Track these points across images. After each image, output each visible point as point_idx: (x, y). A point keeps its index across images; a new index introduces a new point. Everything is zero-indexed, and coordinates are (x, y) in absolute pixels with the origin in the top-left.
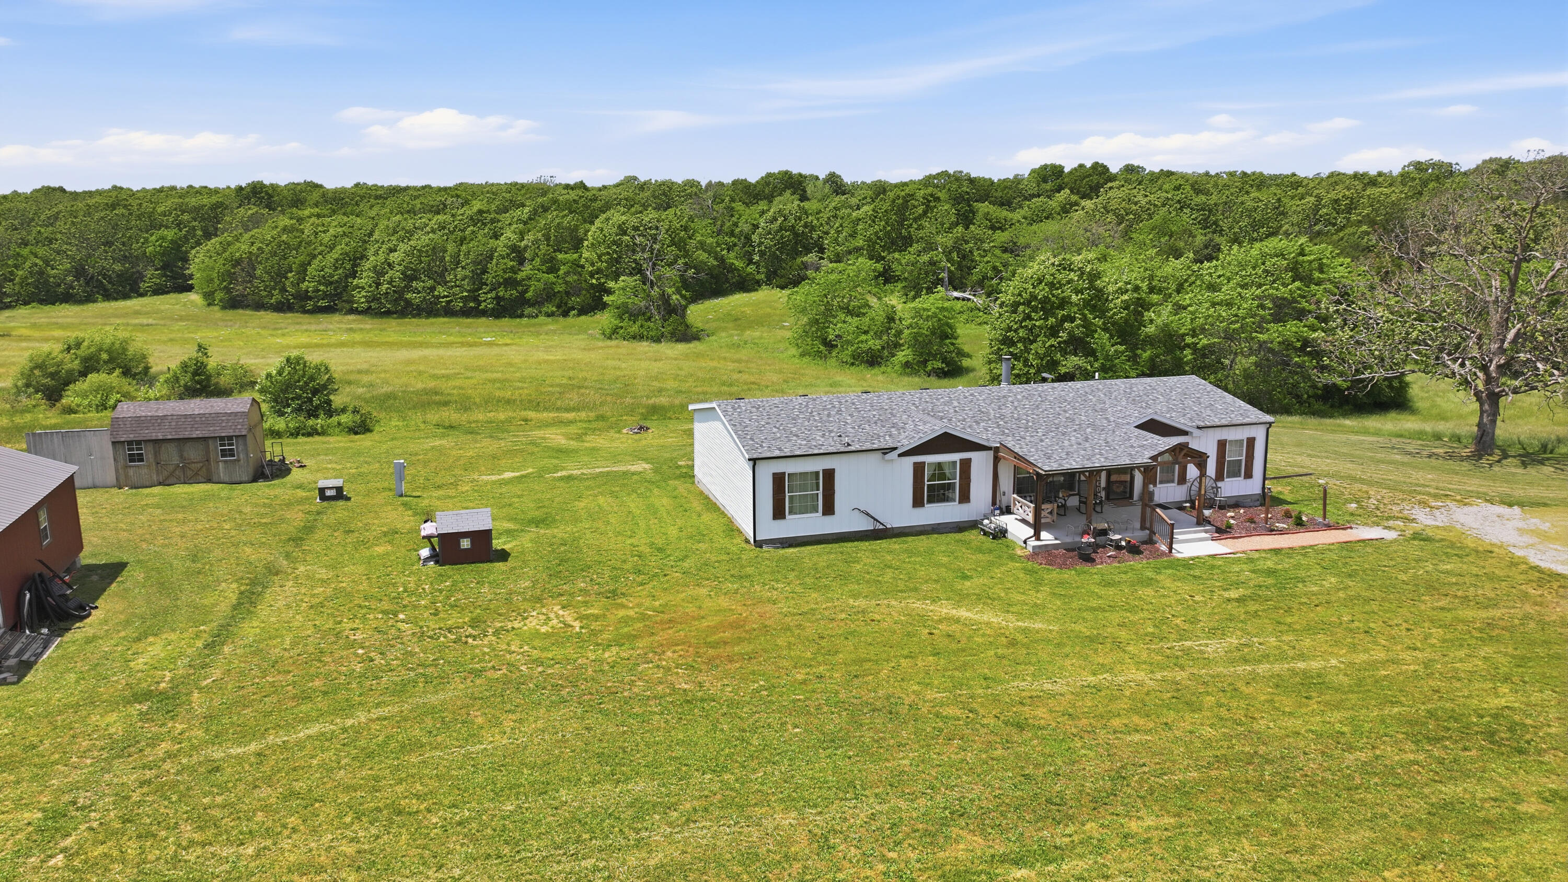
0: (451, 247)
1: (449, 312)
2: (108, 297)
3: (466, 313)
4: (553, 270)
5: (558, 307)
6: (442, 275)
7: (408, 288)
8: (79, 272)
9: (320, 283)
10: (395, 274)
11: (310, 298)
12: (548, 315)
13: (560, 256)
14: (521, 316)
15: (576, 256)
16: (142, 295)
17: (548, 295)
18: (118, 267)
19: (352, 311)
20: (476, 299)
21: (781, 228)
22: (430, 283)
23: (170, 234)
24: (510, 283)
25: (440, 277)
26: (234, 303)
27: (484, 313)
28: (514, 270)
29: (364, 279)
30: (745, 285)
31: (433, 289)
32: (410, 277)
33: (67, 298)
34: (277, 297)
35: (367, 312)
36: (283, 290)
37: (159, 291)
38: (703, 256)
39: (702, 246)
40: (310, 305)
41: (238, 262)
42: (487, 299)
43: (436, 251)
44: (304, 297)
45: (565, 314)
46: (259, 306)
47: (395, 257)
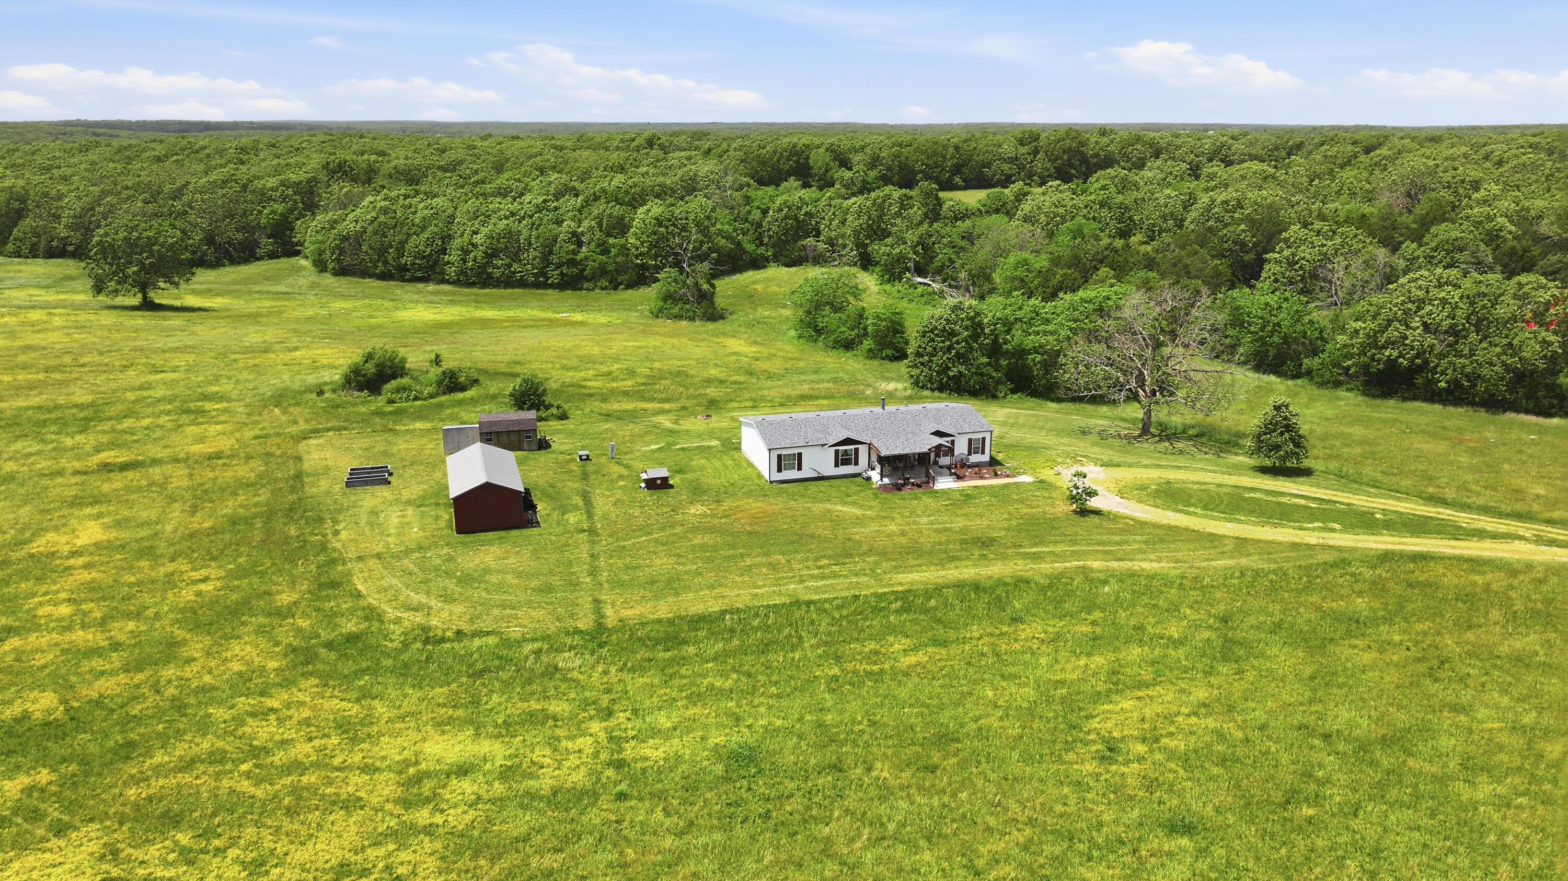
0: (525, 233)
1: (522, 284)
2: (234, 262)
3: (536, 285)
4: (605, 252)
5: (611, 282)
6: (517, 254)
7: (490, 263)
8: (210, 240)
9: (415, 258)
10: (478, 254)
11: (408, 270)
12: (602, 289)
13: (611, 241)
14: (581, 289)
15: (623, 240)
16: (259, 259)
17: (602, 272)
18: (240, 236)
19: (443, 281)
20: (544, 275)
21: (786, 217)
22: (508, 261)
23: (280, 208)
24: (572, 263)
25: (516, 258)
26: (342, 272)
27: (551, 286)
28: (575, 252)
29: (453, 256)
30: (758, 263)
31: (509, 266)
32: (491, 255)
34: (380, 267)
35: (456, 283)
36: (386, 262)
37: (273, 256)
38: (722, 242)
39: (720, 232)
40: (408, 275)
41: (345, 238)
42: (554, 276)
43: (509, 234)
44: (403, 269)
45: (615, 288)
46: (364, 274)
47: (478, 239)
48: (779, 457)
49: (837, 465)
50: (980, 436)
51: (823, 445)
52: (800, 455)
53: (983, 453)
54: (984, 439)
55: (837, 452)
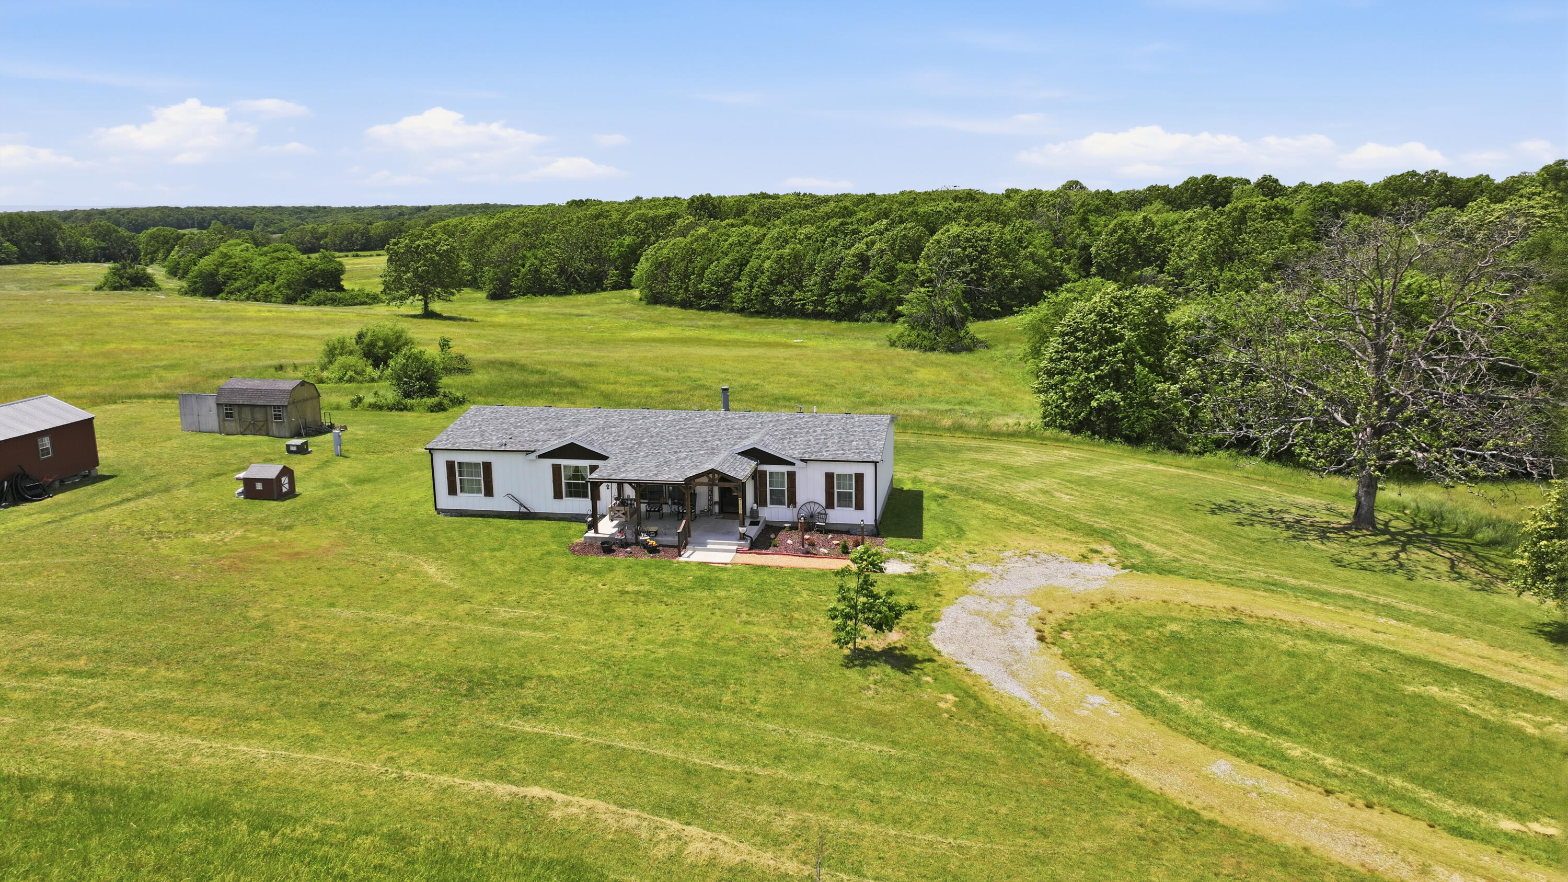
0: (810, 256)
1: (803, 314)
2: (581, 291)
3: (815, 315)
4: (890, 279)
5: (890, 313)
6: (800, 281)
7: (773, 291)
8: (562, 271)
9: (713, 284)
10: (764, 279)
11: (704, 298)
12: (880, 320)
13: (900, 265)
14: (857, 320)
15: (914, 266)
16: (604, 290)
17: (881, 302)
18: (588, 267)
19: (732, 310)
20: (822, 303)
21: (1120, 240)
22: (791, 287)
23: (628, 240)
24: (851, 289)
25: (798, 283)
26: (655, 300)
27: (829, 316)
28: (855, 278)
29: (743, 283)
31: (792, 293)
32: (777, 281)
33: (552, 291)
34: (682, 295)
35: (741, 311)
36: (686, 290)
37: (614, 287)
38: (1031, 266)
39: (1035, 257)
40: (704, 303)
42: (831, 304)
43: (797, 258)
44: (700, 296)
45: (895, 320)
46: (671, 303)
47: (767, 264)
48: (450, 465)
49: (558, 495)
50: (852, 470)
51: (528, 452)
52: (487, 467)
53: (860, 506)
54: (860, 478)
55: (556, 469)
